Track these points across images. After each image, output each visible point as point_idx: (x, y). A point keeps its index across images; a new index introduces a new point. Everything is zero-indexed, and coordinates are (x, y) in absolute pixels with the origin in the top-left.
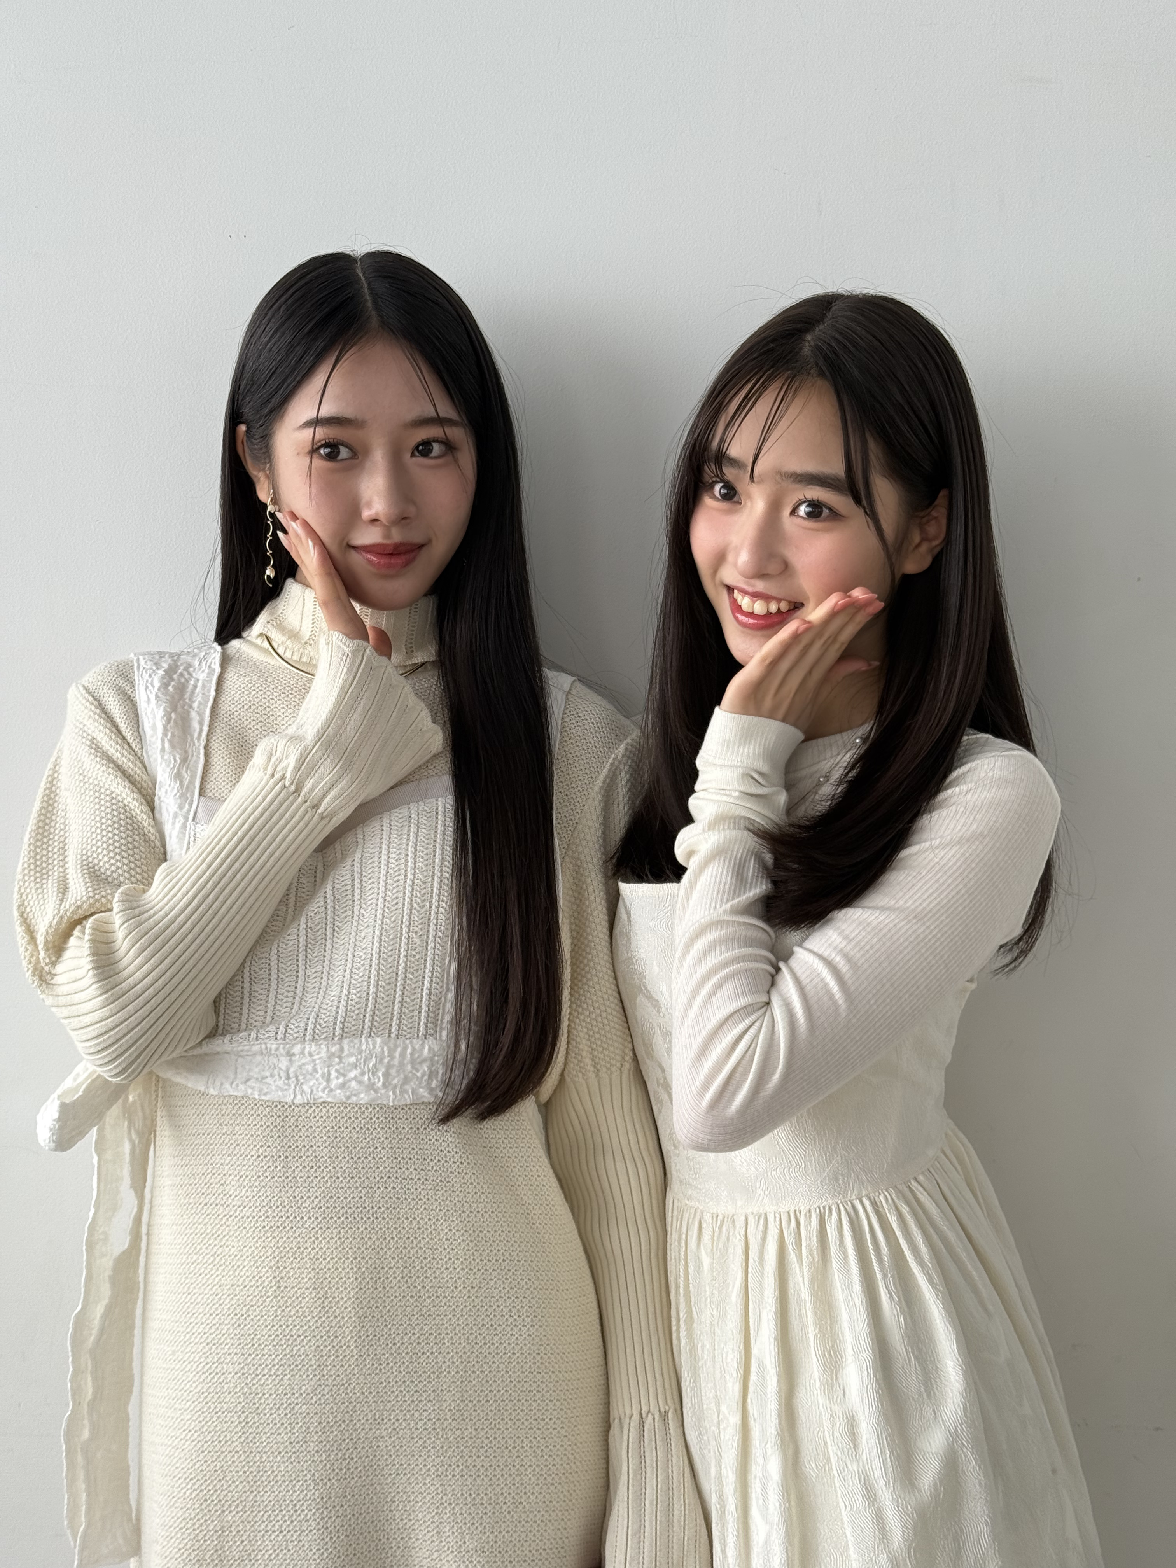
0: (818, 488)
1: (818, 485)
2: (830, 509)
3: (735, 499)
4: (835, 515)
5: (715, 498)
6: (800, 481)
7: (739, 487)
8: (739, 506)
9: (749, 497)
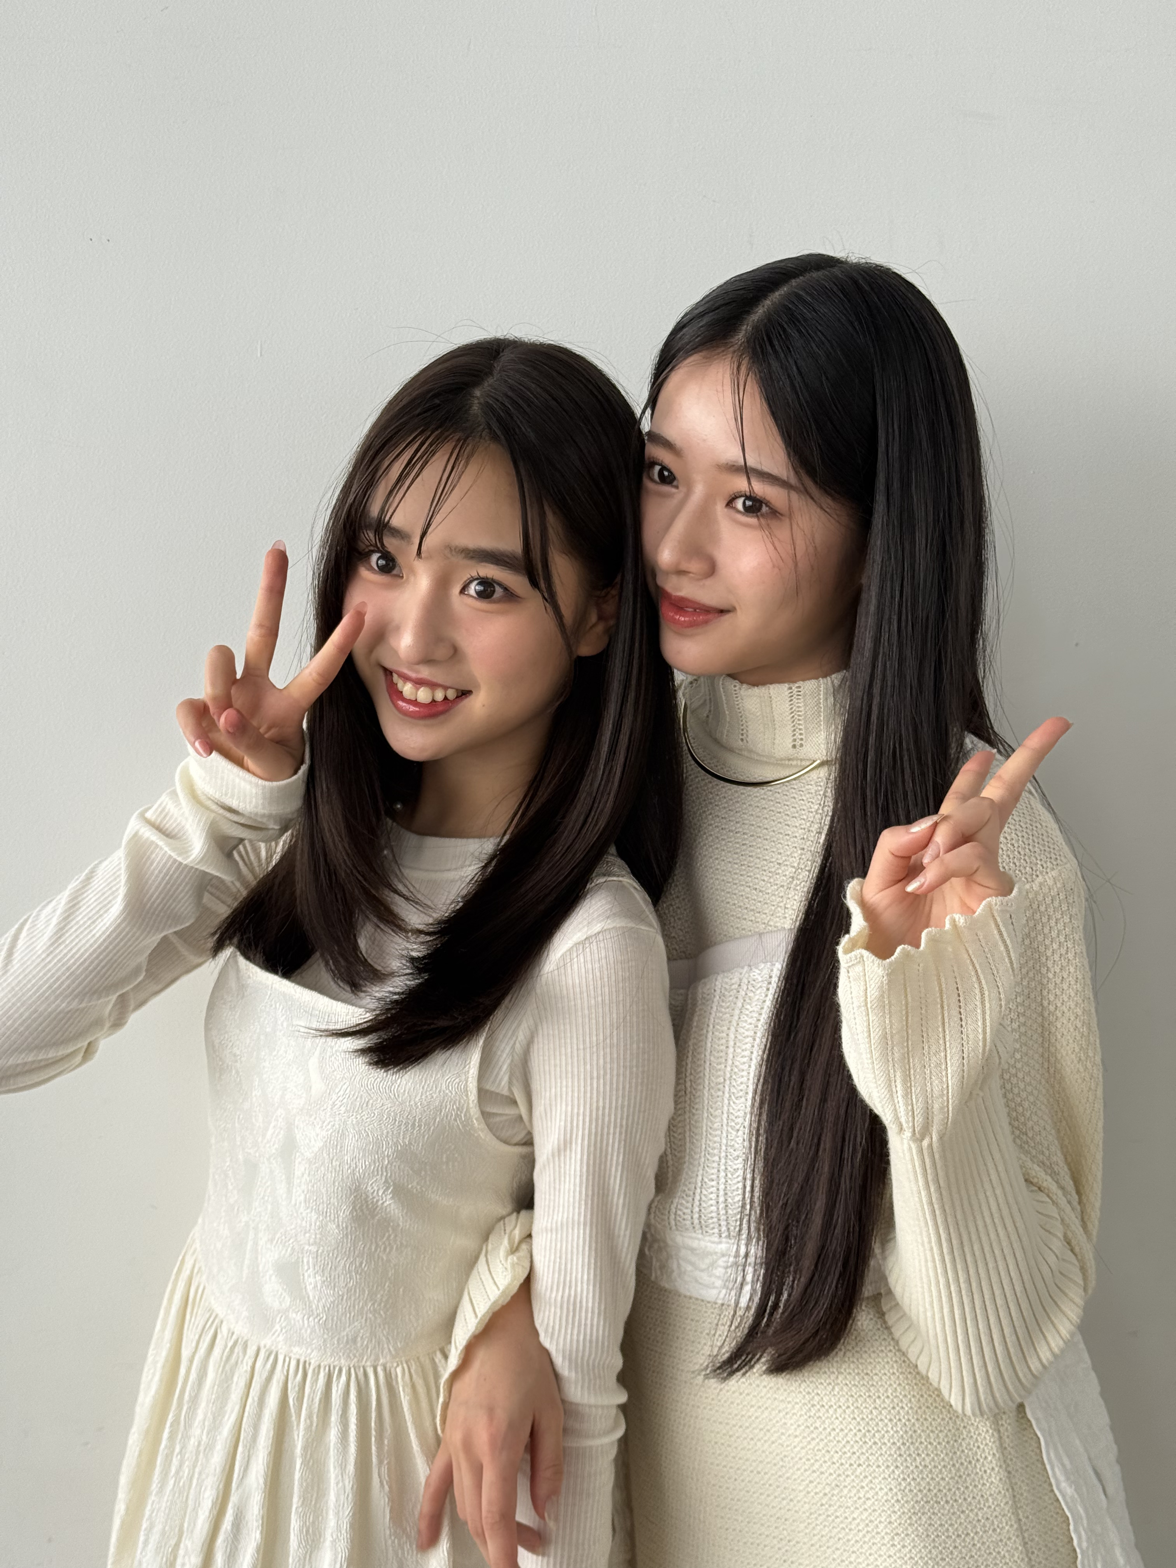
0: (492, 566)
1: (492, 563)
2: (506, 589)
3: (395, 572)
4: (510, 596)
5: (371, 569)
6: (472, 558)
7: (400, 560)
8: (400, 581)
9: (412, 571)
